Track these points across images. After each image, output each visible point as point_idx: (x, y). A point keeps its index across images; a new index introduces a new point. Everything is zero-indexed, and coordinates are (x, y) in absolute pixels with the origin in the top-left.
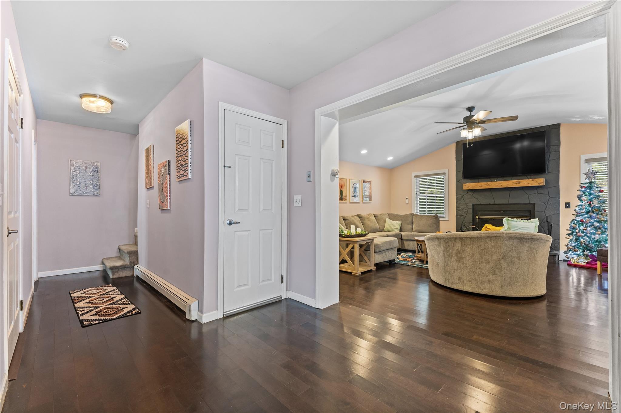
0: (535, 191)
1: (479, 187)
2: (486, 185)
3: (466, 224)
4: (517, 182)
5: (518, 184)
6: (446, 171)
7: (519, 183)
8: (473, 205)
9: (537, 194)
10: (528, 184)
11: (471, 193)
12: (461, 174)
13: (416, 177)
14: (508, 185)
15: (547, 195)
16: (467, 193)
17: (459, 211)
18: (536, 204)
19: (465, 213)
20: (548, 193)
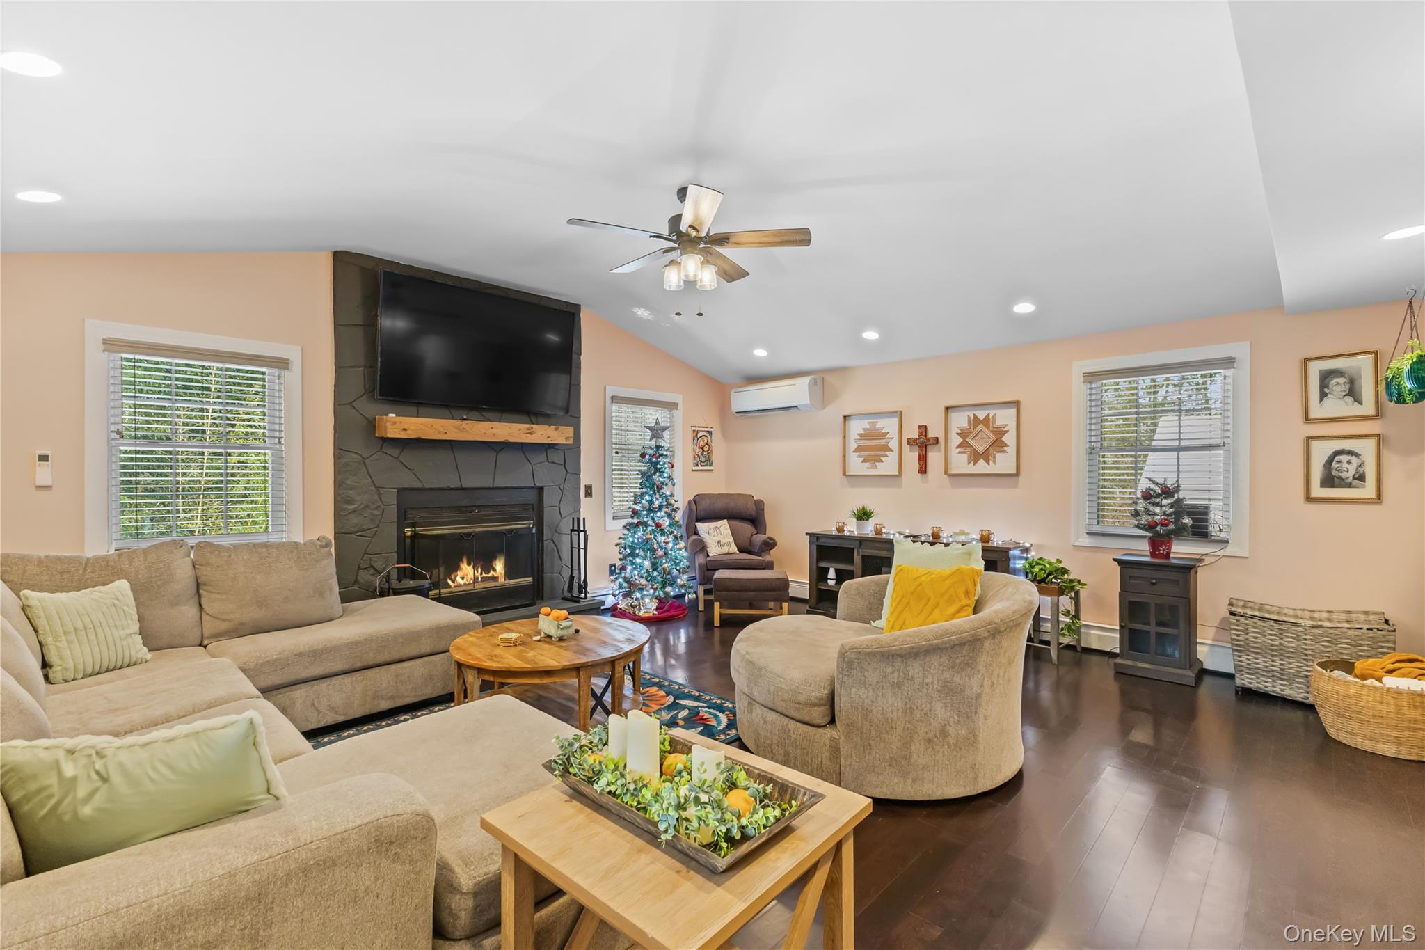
0: (543, 457)
1: (439, 433)
2: (457, 428)
3: (376, 562)
4: (527, 429)
5: (529, 435)
6: (292, 352)
7: (531, 433)
8: (401, 491)
9: (546, 463)
10: (548, 437)
11: (395, 452)
12: (357, 380)
13: (110, 345)
14: (509, 434)
15: (562, 467)
16: (381, 448)
17: (352, 516)
18: (545, 488)
19: (372, 520)
20: (563, 463)
